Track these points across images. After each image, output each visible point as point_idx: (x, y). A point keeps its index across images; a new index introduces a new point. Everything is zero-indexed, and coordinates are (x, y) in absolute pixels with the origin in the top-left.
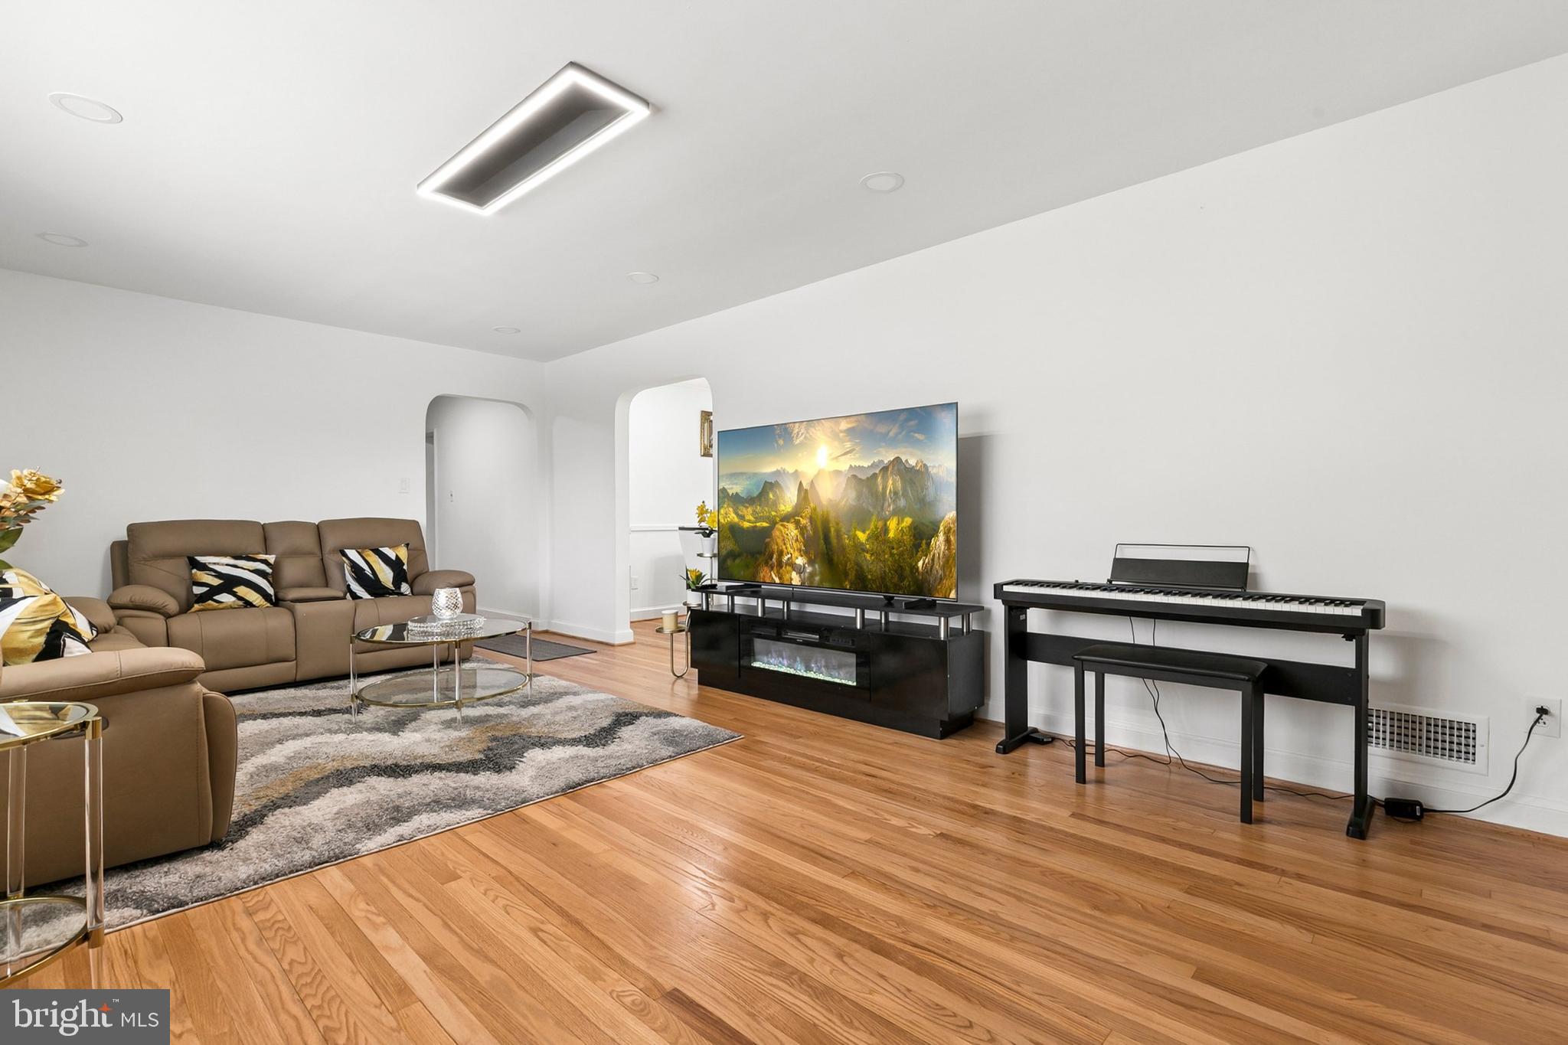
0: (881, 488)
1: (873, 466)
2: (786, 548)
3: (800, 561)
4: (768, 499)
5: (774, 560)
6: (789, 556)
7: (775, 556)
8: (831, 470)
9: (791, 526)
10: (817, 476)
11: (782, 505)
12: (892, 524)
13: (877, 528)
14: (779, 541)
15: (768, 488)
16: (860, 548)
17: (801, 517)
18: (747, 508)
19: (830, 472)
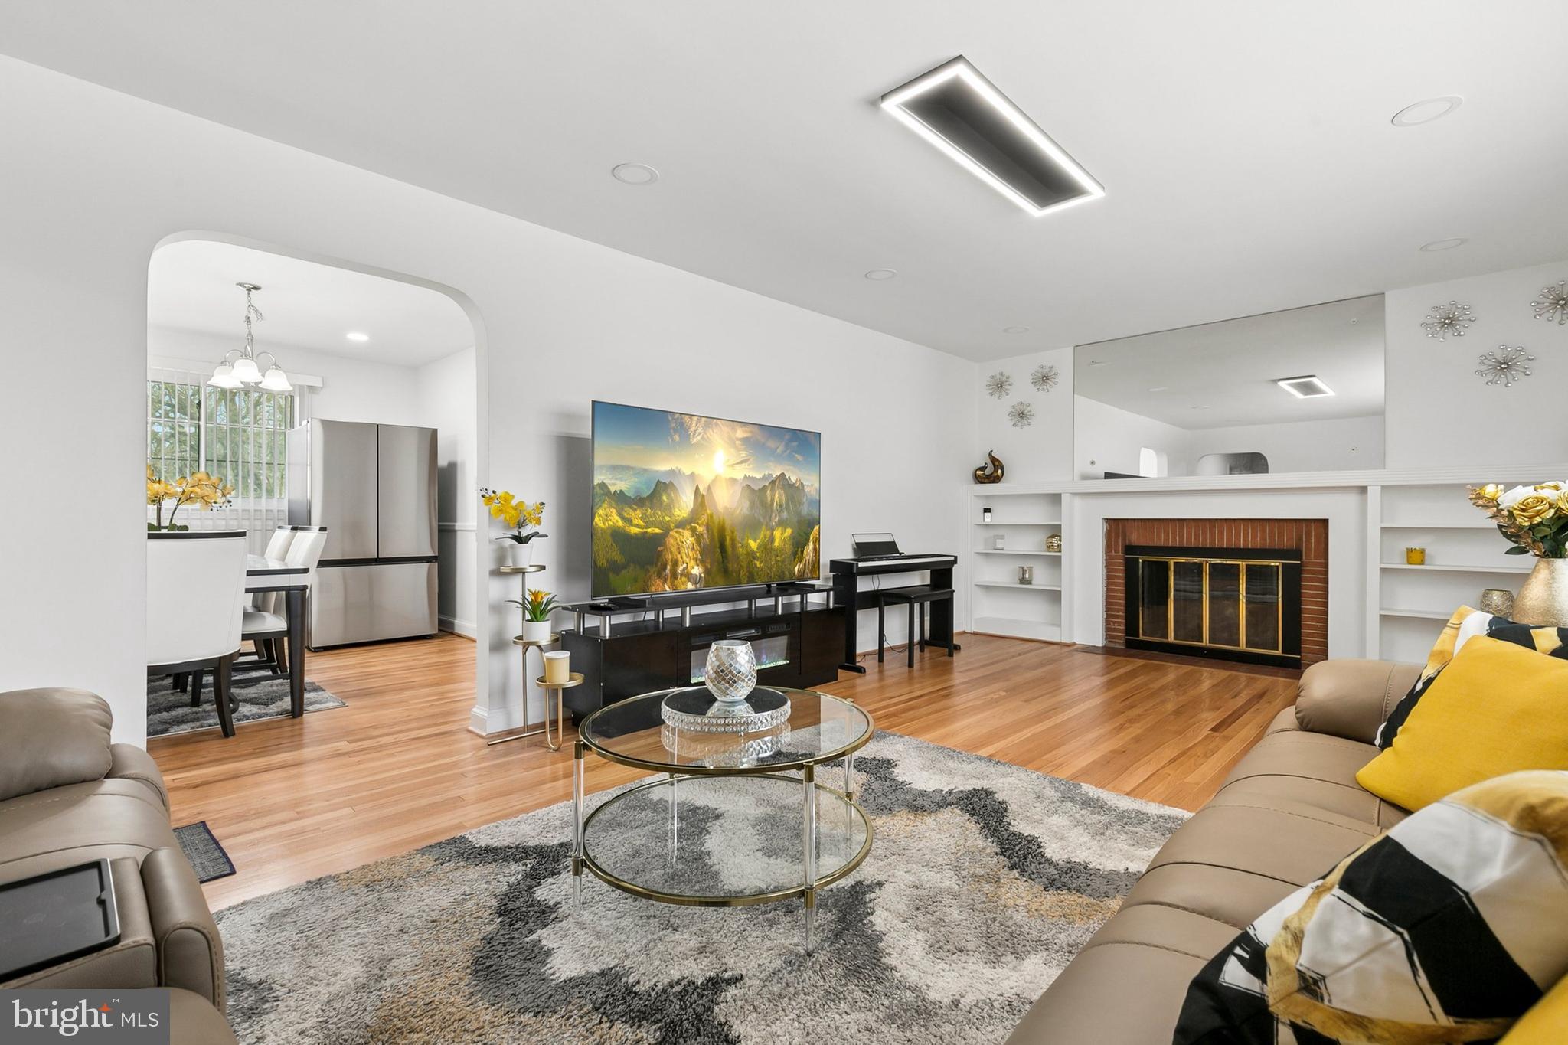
0: (769, 499)
1: (764, 478)
2: (682, 557)
3: (696, 571)
4: (660, 501)
5: (668, 571)
6: (685, 565)
7: (669, 567)
8: (728, 477)
9: (687, 533)
10: (714, 481)
11: (676, 510)
12: (777, 534)
13: (765, 538)
14: (674, 550)
15: (661, 488)
16: (751, 555)
17: (698, 524)
18: (636, 510)
19: (726, 479)
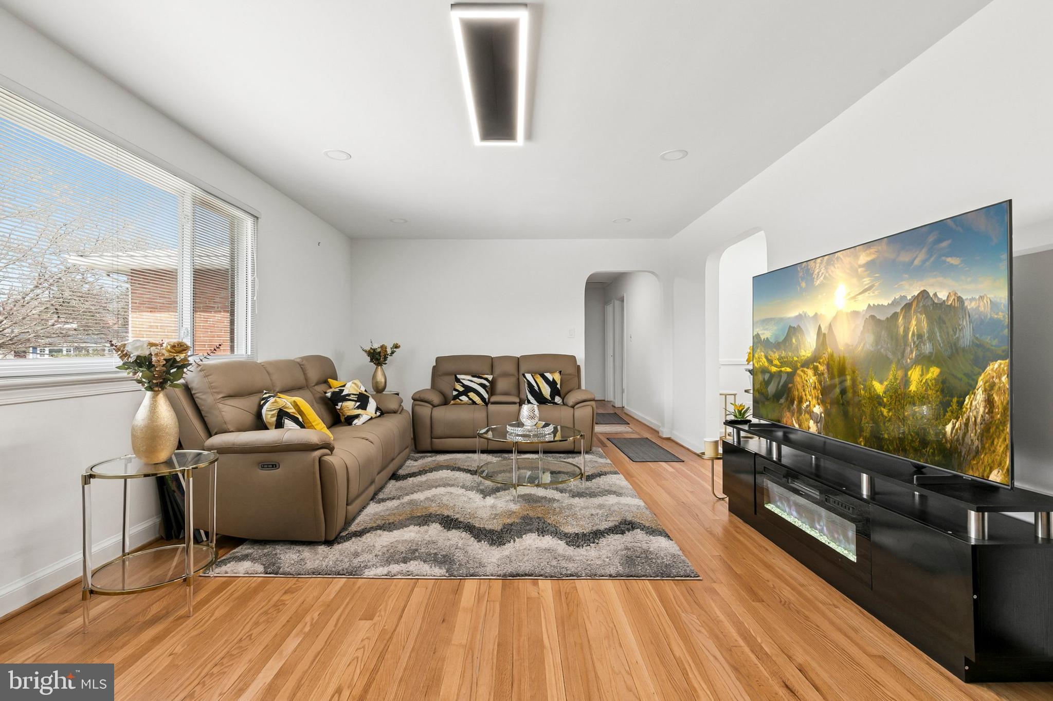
0: (901, 330)
1: (895, 303)
2: (806, 395)
3: (818, 410)
4: (791, 344)
5: (795, 406)
6: (808, 403)
7: (796, 402)
8: (849, 311)
9: (810, 372)
10: (835, 318)
11: (802, 351)
12: (915, 375)
13: (896, 379)
14: (800, 387)
15: (793, 331)
16: (876, 400)
17: (819, 363)
18: (775, 353)
19: (847, 314)
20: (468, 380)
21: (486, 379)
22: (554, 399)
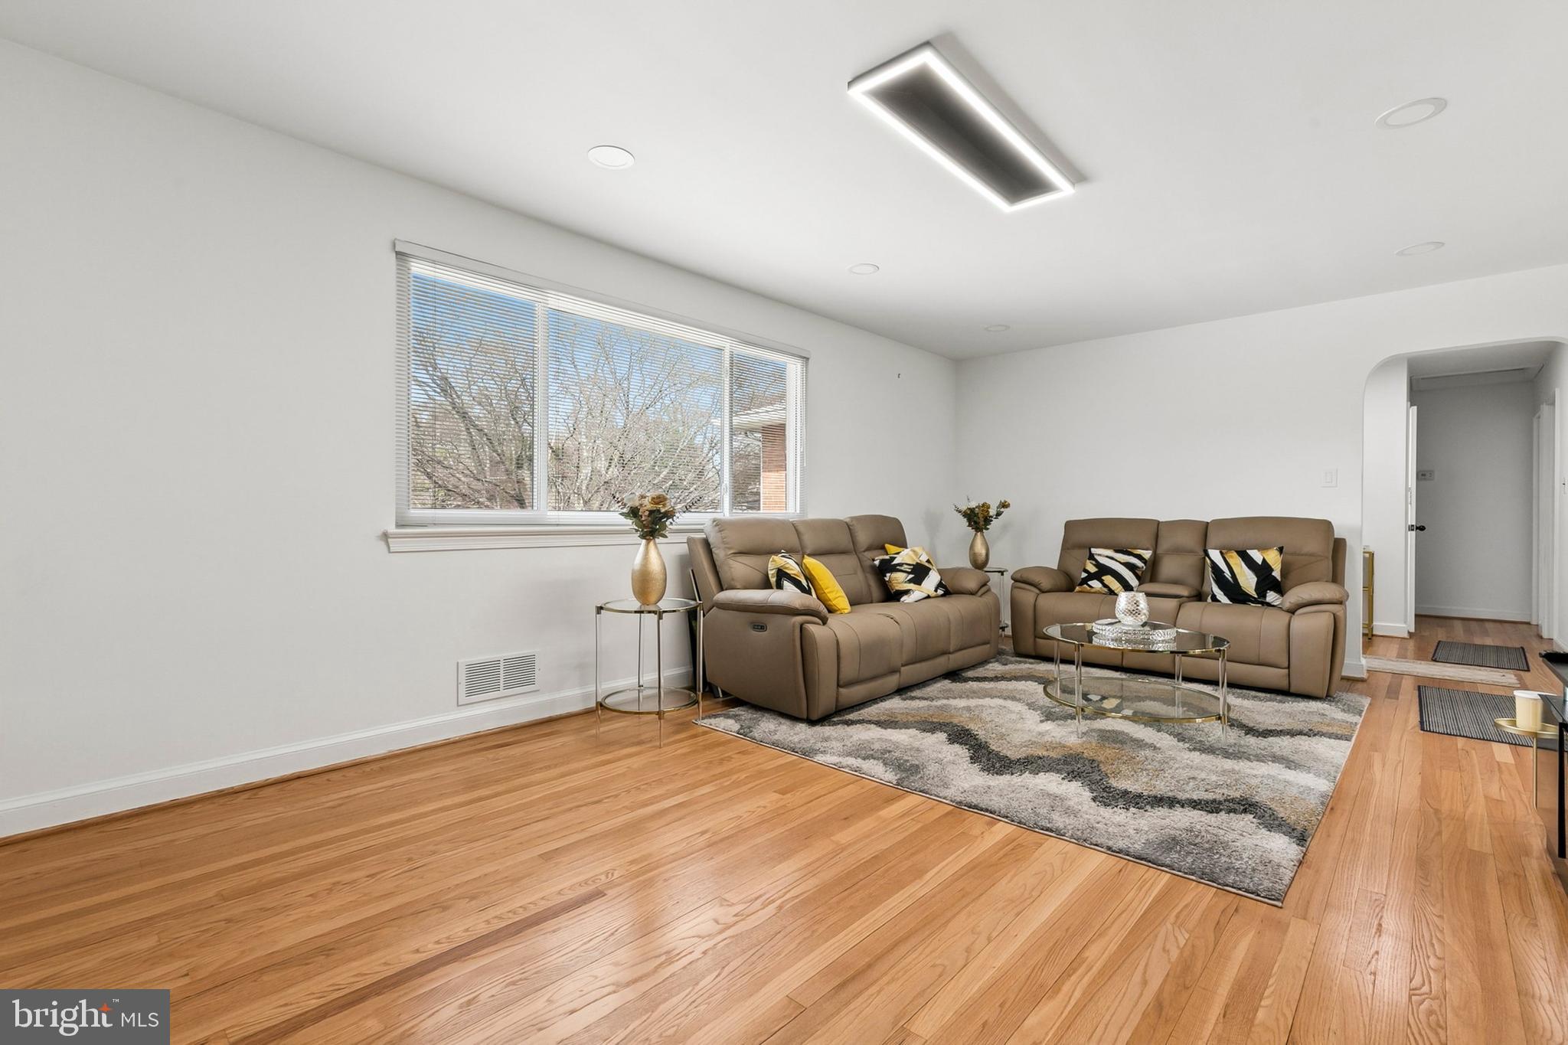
20: (1107, 557)
21: (1139, 557)
22: (1265, 597)
